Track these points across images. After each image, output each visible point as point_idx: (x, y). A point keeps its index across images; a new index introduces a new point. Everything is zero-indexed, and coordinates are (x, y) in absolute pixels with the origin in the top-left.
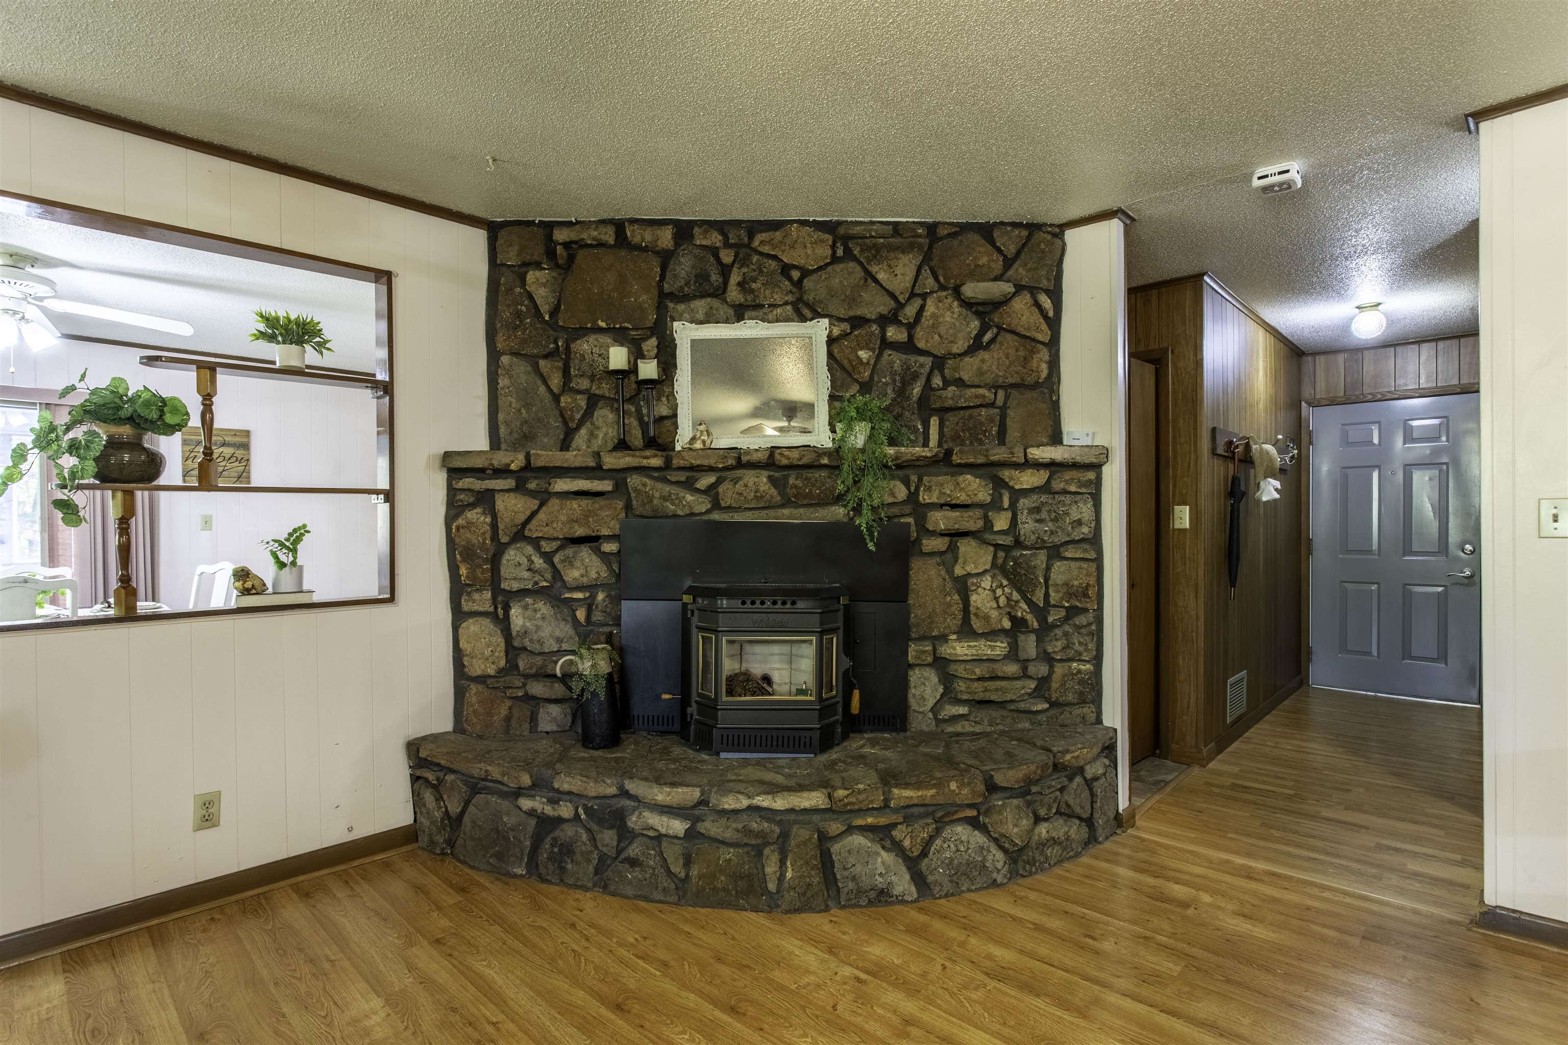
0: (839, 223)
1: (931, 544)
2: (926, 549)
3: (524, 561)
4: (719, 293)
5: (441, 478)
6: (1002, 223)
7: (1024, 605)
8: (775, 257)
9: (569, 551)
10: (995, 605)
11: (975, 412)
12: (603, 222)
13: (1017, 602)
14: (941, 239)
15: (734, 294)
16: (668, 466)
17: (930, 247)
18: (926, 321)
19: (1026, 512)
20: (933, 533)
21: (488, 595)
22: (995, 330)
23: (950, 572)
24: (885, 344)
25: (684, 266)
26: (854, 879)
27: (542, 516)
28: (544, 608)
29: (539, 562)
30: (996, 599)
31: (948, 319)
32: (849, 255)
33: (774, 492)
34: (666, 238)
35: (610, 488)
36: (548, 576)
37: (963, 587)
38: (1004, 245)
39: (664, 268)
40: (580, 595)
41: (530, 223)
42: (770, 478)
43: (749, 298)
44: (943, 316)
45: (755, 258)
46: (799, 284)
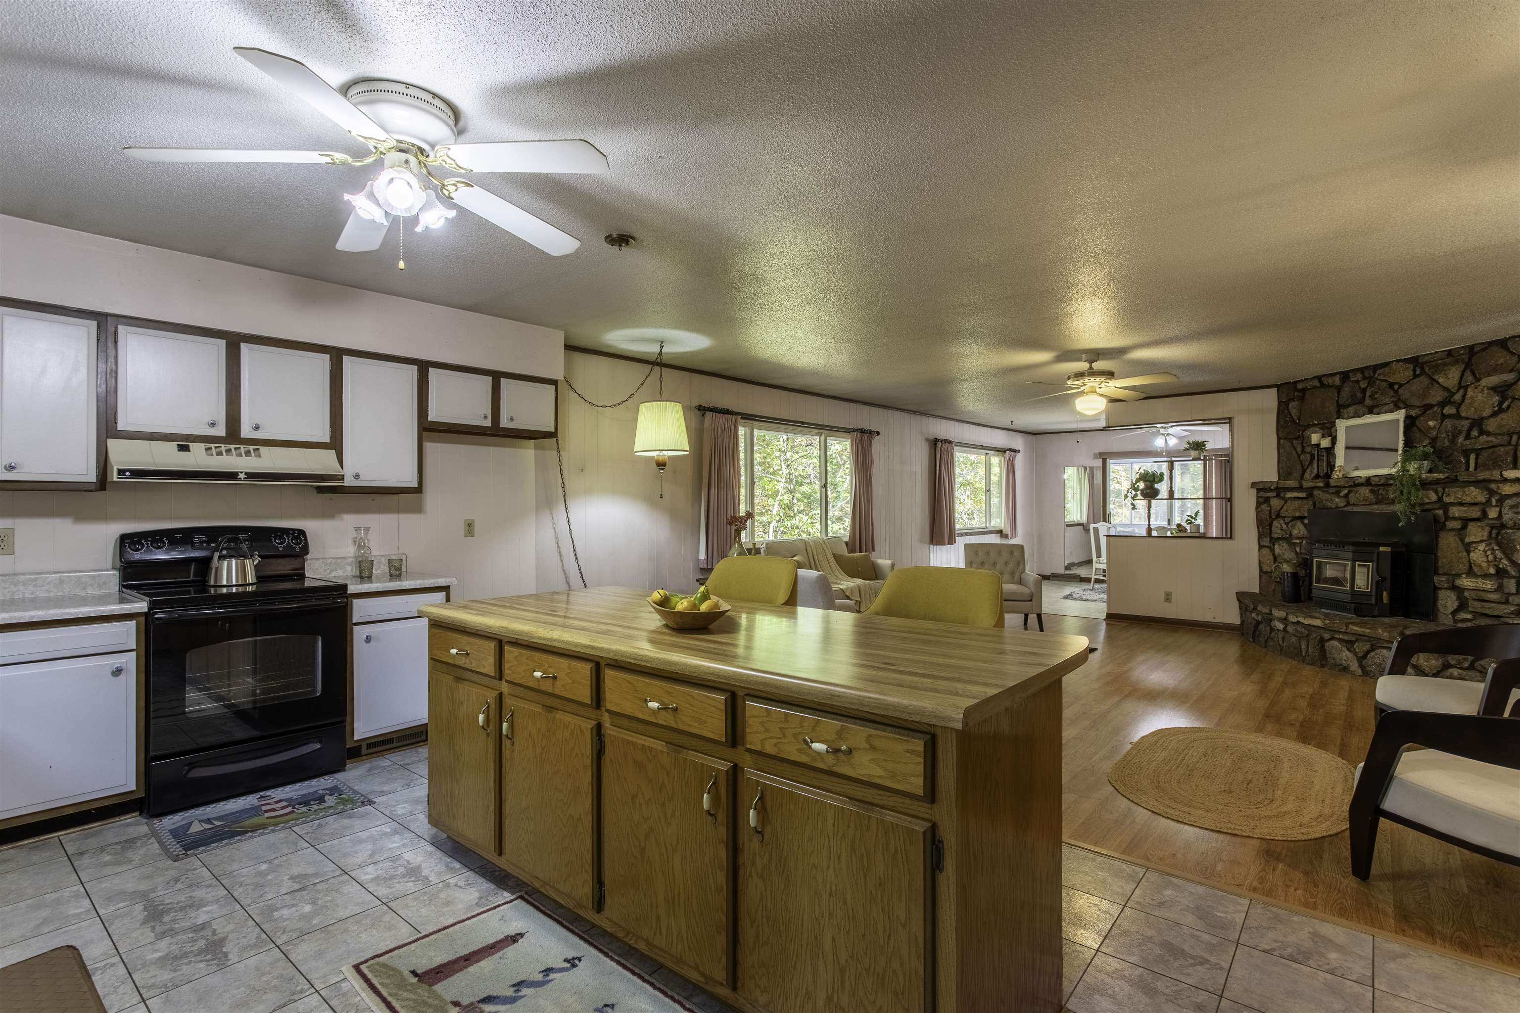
0: (1418, 356)
1: (1450, 524)
2: (1448, 527)
3: (1279, 526)
4: (1362, 401)
5: (1254, 491)
6: (1514, 337)
7: (1505, 562)
8: (1385, 381)
9: (1294, 522)
10: (1485, 560)
11: (1497, 449)
12: (1314, 377)
13: (1501, 559)
14: (1476, 353)
15: (1368, 402)
16: (1327, 485)
17: (1470, 359)
18: (1467, 401)
19: (1507, 508)
20: (1455, 519)
21: (1268, 539)
22: (1510, 400)
23: (1462, 540)
24: (1444, 417)
25: (1346, 392)
26: (1334, 659)
27: (1285, 507)
28: (1286, 546)
29: (1284, 526)
30: (1487, 556)
31: (1480, 398)
32: (1423, 372)
33: (1372, 497)
34: (1337, 380)
35: (1305, 496)
36: (1288, 533)
37: (1468, 548)
38: (1514, 349)
39: (1339, 393)
40: (1298, 541)
41: (1289, 383)
42: (1372, 491)
43: (1375, 402)
44: (1477, 397)
45: (1378, 382)
46: (1396, 392)
